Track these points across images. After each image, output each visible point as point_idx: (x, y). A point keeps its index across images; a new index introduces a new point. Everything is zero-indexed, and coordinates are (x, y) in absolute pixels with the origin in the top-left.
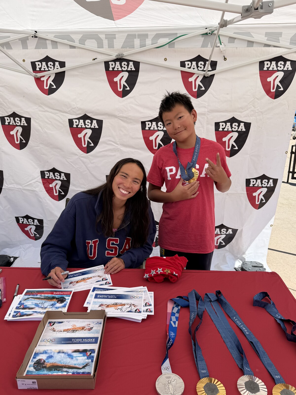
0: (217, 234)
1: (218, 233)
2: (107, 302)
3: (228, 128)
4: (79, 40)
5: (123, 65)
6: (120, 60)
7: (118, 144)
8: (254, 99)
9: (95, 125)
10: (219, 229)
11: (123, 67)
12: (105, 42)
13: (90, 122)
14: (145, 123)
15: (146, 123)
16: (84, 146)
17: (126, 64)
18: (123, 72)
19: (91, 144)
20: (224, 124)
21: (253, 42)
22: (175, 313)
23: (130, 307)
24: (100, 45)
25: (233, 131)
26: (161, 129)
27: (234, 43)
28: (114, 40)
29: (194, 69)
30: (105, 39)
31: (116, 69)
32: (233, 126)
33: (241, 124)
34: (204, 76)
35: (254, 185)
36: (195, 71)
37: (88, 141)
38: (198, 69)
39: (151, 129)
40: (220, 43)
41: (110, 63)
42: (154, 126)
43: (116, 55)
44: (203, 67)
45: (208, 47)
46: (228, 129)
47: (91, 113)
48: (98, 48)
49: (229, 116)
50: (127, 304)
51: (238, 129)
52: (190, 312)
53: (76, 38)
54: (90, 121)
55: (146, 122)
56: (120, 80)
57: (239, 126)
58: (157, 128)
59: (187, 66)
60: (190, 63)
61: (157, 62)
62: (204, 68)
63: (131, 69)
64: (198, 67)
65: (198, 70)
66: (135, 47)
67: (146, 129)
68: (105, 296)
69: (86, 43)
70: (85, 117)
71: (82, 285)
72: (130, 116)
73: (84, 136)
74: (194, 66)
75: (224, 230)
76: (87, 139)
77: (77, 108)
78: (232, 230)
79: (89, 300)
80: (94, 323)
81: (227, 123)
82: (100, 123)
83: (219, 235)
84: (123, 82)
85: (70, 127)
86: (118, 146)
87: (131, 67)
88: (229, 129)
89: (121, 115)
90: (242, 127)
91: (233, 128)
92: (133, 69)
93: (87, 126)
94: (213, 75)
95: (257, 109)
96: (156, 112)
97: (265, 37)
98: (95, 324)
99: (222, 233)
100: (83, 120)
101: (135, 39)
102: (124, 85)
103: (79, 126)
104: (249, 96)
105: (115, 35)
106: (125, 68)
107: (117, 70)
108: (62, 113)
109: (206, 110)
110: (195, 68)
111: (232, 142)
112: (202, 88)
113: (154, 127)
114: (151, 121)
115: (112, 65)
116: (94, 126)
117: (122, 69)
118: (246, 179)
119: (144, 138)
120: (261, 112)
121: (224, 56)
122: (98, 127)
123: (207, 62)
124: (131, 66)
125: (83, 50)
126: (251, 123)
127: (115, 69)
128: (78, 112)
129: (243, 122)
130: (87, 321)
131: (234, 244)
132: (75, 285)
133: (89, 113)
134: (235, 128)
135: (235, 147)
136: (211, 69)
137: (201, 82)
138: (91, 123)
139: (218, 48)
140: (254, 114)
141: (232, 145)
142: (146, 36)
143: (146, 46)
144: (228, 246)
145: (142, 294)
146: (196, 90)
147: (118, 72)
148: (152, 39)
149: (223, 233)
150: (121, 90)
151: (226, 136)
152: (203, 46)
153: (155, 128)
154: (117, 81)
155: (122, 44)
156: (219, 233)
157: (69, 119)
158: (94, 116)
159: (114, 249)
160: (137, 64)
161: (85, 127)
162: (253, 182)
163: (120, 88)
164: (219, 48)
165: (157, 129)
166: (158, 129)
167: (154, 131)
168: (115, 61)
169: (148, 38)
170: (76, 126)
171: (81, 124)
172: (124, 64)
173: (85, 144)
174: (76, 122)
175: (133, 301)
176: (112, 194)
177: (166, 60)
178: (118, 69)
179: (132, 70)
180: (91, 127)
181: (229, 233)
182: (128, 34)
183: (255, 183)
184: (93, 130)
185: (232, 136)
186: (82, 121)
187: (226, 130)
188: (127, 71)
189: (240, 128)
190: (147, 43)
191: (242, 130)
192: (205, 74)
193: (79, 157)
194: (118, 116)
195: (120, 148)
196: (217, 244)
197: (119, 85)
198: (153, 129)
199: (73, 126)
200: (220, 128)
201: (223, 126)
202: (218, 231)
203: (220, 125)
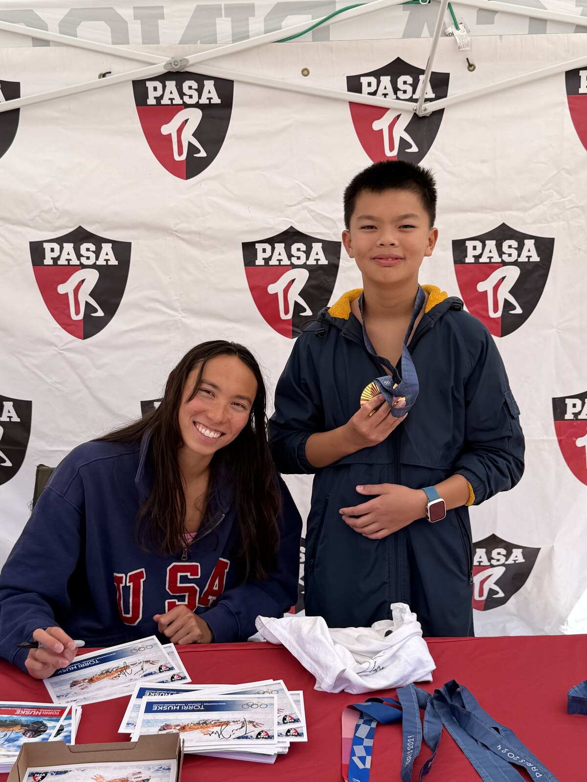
0: (480, 565)
1: (482, 564)
2: (181, 720)
3: (490, 255)
4: (58, 22)
5: (185, 89)
6: (178, 76)
7: (175, 310)
8: (556, 172)
9: (107, 258)
10: (484, 550)
11: (186, 95)
12: (135, 28)
13: (94, 250)
14: (255, 246)
15: (257, 246)
16: (74, 317)
17: (195, 85)
18: (185, 108)
19: (96, 311)
20: (479, 244)
21: (544, 21)
22: (363, 739)
23: (242, 727)
24: (120, 35)
25: (504, 263)
26: (302, 264)
27: (493, 23)
28: (160, 21)
29: (385, 95)
30: (135, 19)
31: (165, 101)
32: (505, 248)
33: (526, 241)
34: (415, 114)
35: (576, 415)
36: (390, 101)
37: (87, 303)
38: (398, 95)
39: (271, 263)
40: (454, 26)
41: (150, 85)
42: (280, 254)
43: (164, 63)
44: (409, 89)
45: (421, 35)
46: (490, 258)
47: (97, 224)
48: (113, 43)
49: (491, 223)
50: (234, 722)
51: (519, 256)
52: (404, 734)
53: (53, 17)
54: (92, 247)
55: (256, 244)
56: (180, 131)
57: (520, 249)
58: (290, 259)
59: (365, 89)
60: (373, 80)
61: (283, 79)
62: (414, 92)
63: (210, 99)
64: (396, 90)
65: (398, 98)
66: (218, 40)
67: (257, 264)
68: (173, 706)
69: (80, 30)
70: (79, 236)
71: (105, 687)
72: (210, 228)
73: (76, 291)
74: (385, 88)
75: (499, 554)
76: (85, 297)
77: (57, 209)
78: (523, 553)
79: (130, 717)
80: (152, 770)
81: (487, 242)
82: (123, 250)
83: (486, 567)
84: (188, 136)
85: (33, 265)
86: (176, 313)
87: (210, 96)
88: (492, 257)
89: (184, 226)
90: (529, 251)
91: (505, 253)
92: (216, 100)
93: (84, 261)
94: (440, 113)
95: (569, 200)
96: (287, 217)
97: (577, 6)
98: (154, 770)
99: (494, 562)
100: (72, 245)
101: (217, 19)
102: (190, 144)
103: (62, 262)
104: (545, 164)
105: (163, 7)
106: (191, 97)
107: (169, 102)
108: (10, 226)
110: (387, 94)
111: (504, 294)
112: (410, 146)
113: (280, 258)
114: (271, 241)
115: (155, 89)
116: (105, 260)
117: (183, 101)
118: (554, 400)
119: (252, 289)
120: (582, 207)
121: (467, 59)
122: (116, 263)
123: (422, 77)
124: (209, 92)
125: (71, 50)
126: (553, 239)
127: (163, 102)
128: (58, 223)
129: (531, 237)
130: (131, 766)
131: (530, 593)
132: (86, 687)
133: (92, 223)
134: (510, 255)
135: (514, 308)
136: (433, 96)
137: (406, 130)
138: (97, 253)
139: (447, 38)
140: (561, 213)
141: (507, 303)
142: (250, 9)
143: (248, 37)
144: (513, 599)
145: (273, 697)
146: (395, 153)
147: (173, 109)
148: (264, 19)
149: (498, 560)
150: (184, 157)
151: (485, 277)
152: (407, 35)
153: (282, 260)
154: (171, 134)
155: (182, 32)
156: (485, 562)
157: (30, 242)
158: (106, 230)
159: (187, 594)
160: (225, 87)
161: (78, 263)
162: (574, 406)
163: (180, 153)
164: (452, 38)
165: (288, 263)
166: (291, 262)
167: (281, 269)
168: (163, 78)
169: (254, 16)
170: (52, 260)
171: (68, 254)
172: (190, 88)
173: (77, 313)
174: (52, 250)
175: (251, 715)
176: (176, 440)
177: (305, 72)
178: (172, 99)
179: (213, 102)
180: (95, 263)
181: (515, 561)
182: (197, 6)
183: (580, 409)
184: (104, 270)
185: (504, 278)
186: (69, 247)
187: (484, 259)
188: (197, 105)
189: (525, 253)
190: (251, 28)
191: (529, 259)
192: (416, 110)
193: (61, 352)
194: (174, 229)
195: (183, 319)
196: (481, 594)
197: (177, 144)
198: (278, 262)
199: (45, 260)
200: (466, 257)
201: (475, 251)
202: (482, 557)
203: (467, 246)
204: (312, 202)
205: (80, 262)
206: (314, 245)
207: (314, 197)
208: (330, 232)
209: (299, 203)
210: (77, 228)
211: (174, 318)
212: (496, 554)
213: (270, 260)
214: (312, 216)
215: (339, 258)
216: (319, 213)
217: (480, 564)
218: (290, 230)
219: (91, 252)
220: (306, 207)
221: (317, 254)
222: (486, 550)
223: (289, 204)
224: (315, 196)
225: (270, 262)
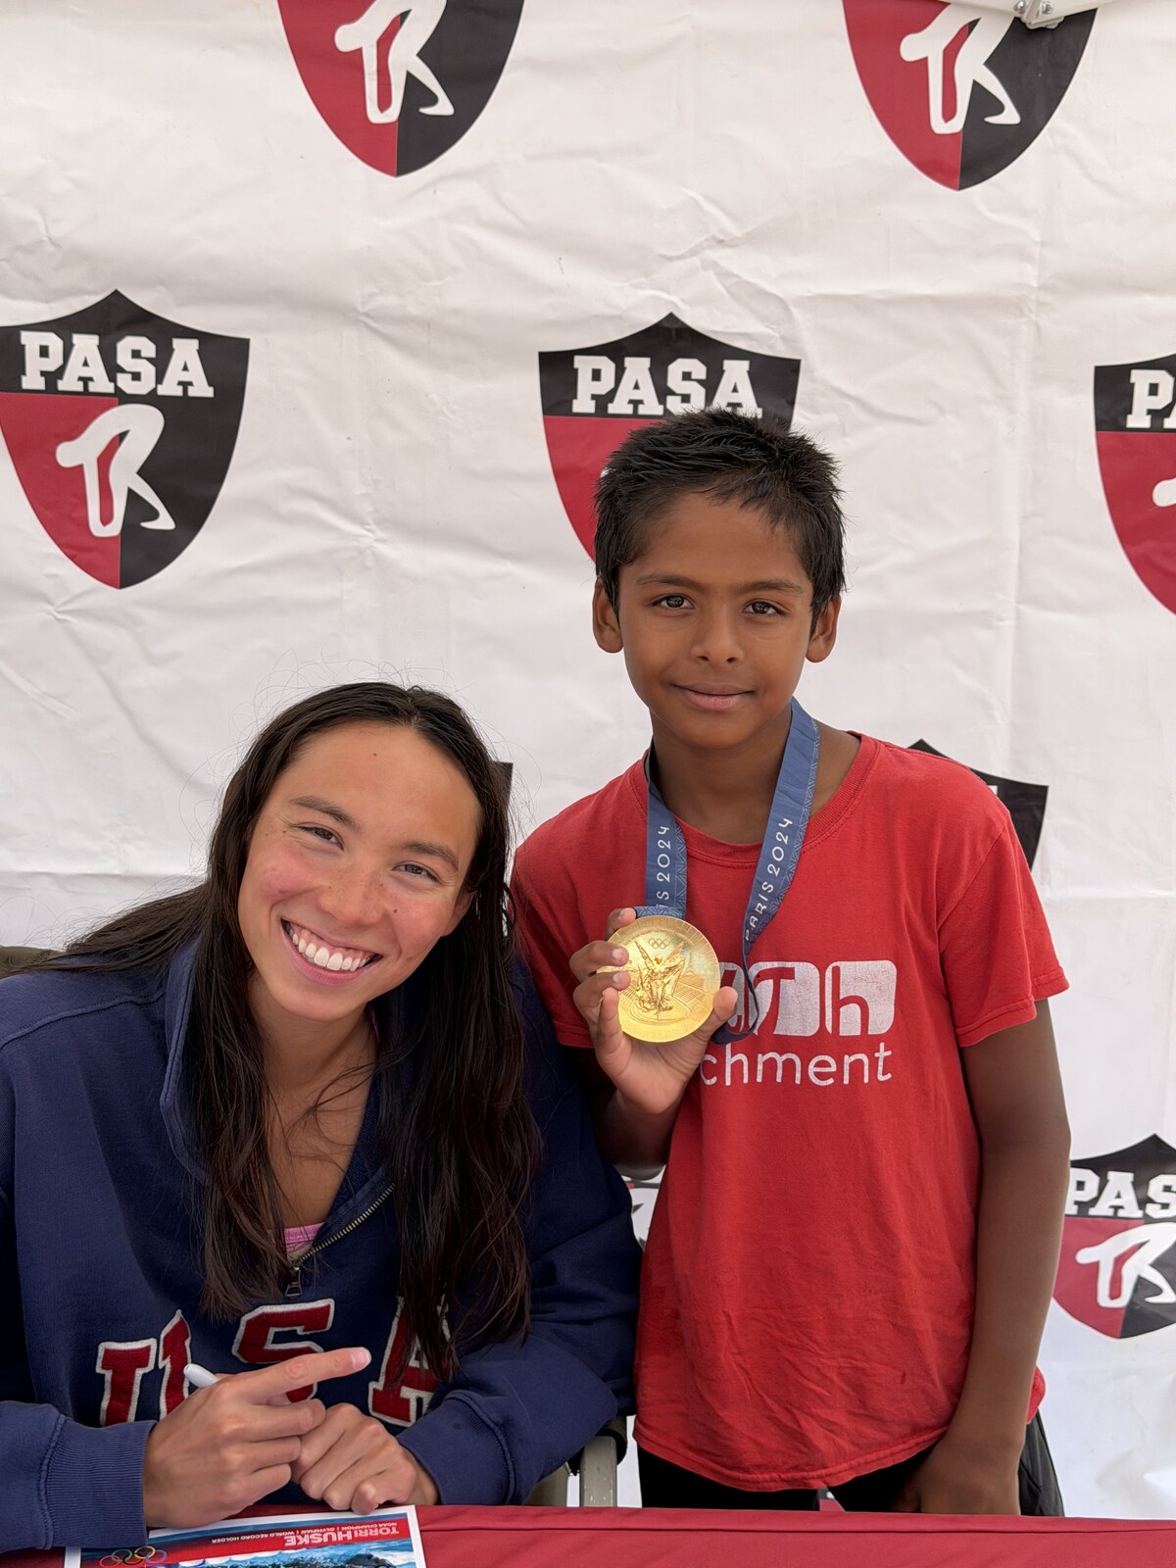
0: (1115, 1216)
1: (1121, 1213)
7: (360, 522)
9: (185, 377)
10: (1129, 1177)
13: (152, 354)
14: (572, 362)
15: (579, 362)
16: (97, 529)
19: (153, 515)
20: (1165, 380)
34: (1017, 22)
37: (132, 495)
39: (612, 409)
42: (636, 387)
47: (163, 288)
54: (148, 348)
55: (577, 358)
56: (385, 42)
58: (662, 399)
67: (575, 409)
70: (114, 318)
72: (456, 311)
73: (105, 461)
75: (1167, 1188)
76: (126, 477)
77: (54, 243)
82: (227, 358)
83: (1131, 1224)
84: (406, 57)
86: (359, 530)
89: (388, 301)
93: (125, 383)
96: (661, 290)
99: (1153, 1210)
100: (94, 340)
102: (411, 80)
103: (69, 383)
109: (1030, 274)
112: (999, 108)
113: (636, 395)
114: (617, 351)
116: (180, 383)
119: (560, 476)
122: (209, 392)
128: (59, 281)
133: (147, 283)
137: (989, 63)
138: (161, 363)
146: (957, 124)
149: (1166, 1206)
150: (393, 114)
153: (641, 402)
154: (360, 51)
156: (1131, 1210)
158: (181, 305)
161: (110, 388)
163: (384, 103)
165: (659, 410)
166: (665, 410)
170: (43, 379)
171: (86, 364)
173: (106, 518)
174: (44, 352)
180: (155, 390)
184: (177, 409)
186: (86, 345)
192: (1022, 7)
193: (60, 616)
194: (361, 310)
195: (376, 545)
196: (1115, 1293)
197: (375, 77)
198: (631, 406)
199: (24, 379)
200: (1130, 412)
201: (1153, 398)
202: (1122, 1194)
203: (1133, 384)
204: (729, 251)
205: (116, 387)
206: (728, 364)
207: (737, 238)
208: (771, 332)
209: (693, 253)
210: (108, 297)
211: (355, 543)
212: (1161, 1188)
213: (612, 401)
214: (729, 292)
215: (792, 403)
216: (747, 283)
217: (1116, 1212)
218: (666, 325)
219: (145, 361)
220: (714, 264)
221: (735, 390)
222: (1135, 1178)
223: (665, 253)
224: (737, 232)
225: (610, 406)
